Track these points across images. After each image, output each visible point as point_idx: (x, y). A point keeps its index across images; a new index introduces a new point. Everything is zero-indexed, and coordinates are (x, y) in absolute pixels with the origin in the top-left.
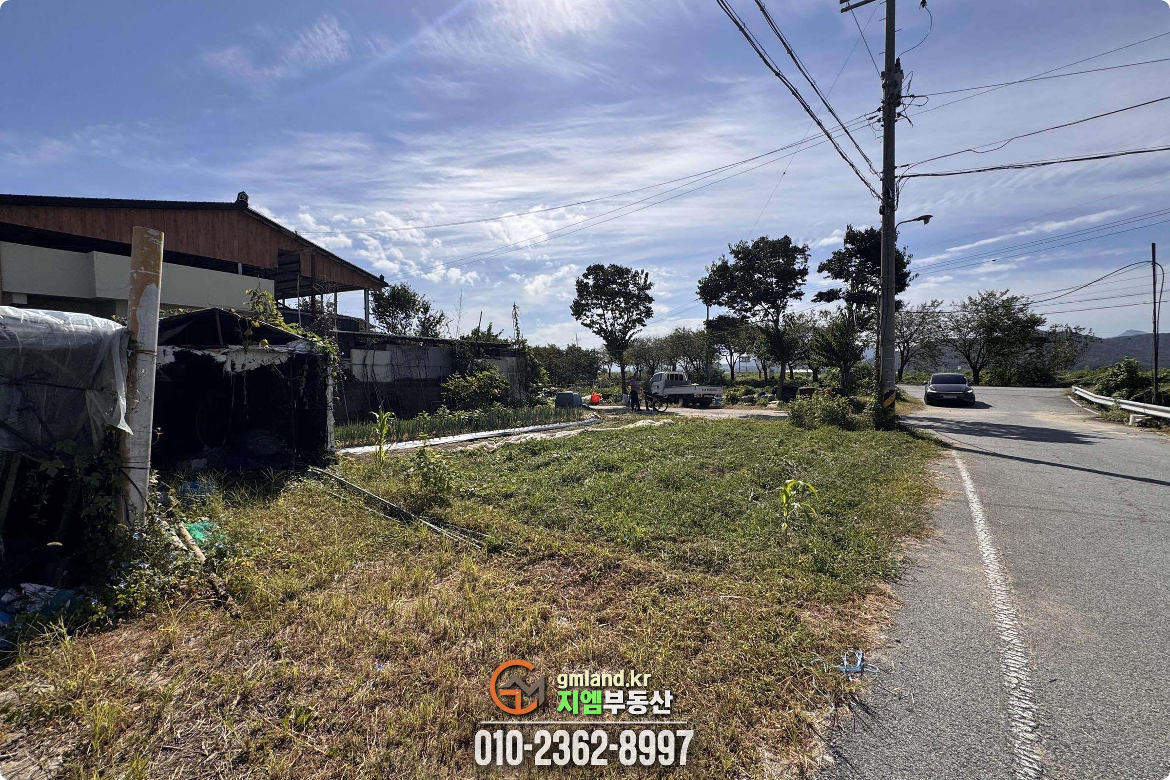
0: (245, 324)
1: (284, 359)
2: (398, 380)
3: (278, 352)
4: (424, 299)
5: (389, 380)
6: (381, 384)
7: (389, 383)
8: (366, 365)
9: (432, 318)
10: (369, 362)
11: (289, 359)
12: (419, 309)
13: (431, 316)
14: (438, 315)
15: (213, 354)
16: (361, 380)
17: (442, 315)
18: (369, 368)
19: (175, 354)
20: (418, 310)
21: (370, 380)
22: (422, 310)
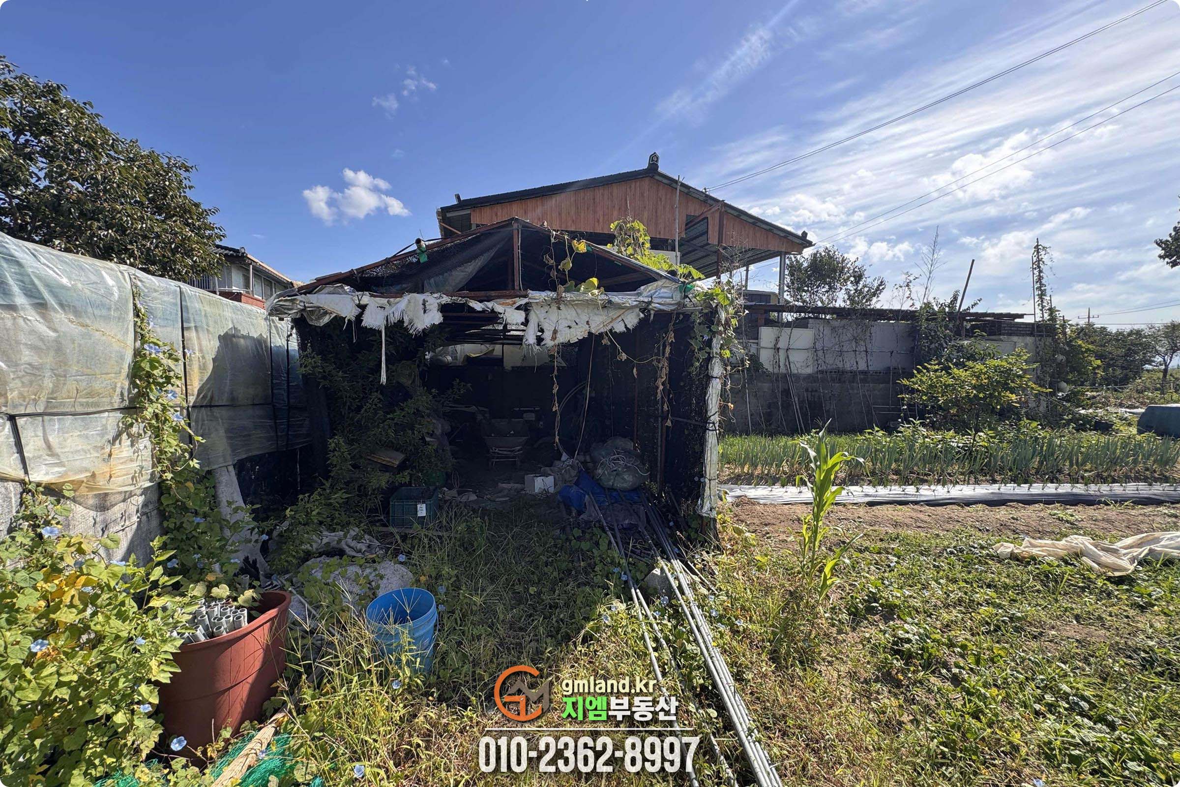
0: (561, 250)
1: (632, 320)
2: (822, 372)
3: (619, 307)
4: (856, 264)
5: (809, 371)
6: (797, 377)
7: (809, 376)
8: (778, 349)
9: (866, 289)
10: (782, 344)
11: (641, 321)
12: (848, 278)
13: (865, 286)
14: (876, 284)
15: (499, 308)
16: (770, 369)
17: (882, 283)
18: (782, 354)
19: (443, 308)
20: (846, 281)
21: (783, 370)
22: (852, 279)
